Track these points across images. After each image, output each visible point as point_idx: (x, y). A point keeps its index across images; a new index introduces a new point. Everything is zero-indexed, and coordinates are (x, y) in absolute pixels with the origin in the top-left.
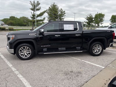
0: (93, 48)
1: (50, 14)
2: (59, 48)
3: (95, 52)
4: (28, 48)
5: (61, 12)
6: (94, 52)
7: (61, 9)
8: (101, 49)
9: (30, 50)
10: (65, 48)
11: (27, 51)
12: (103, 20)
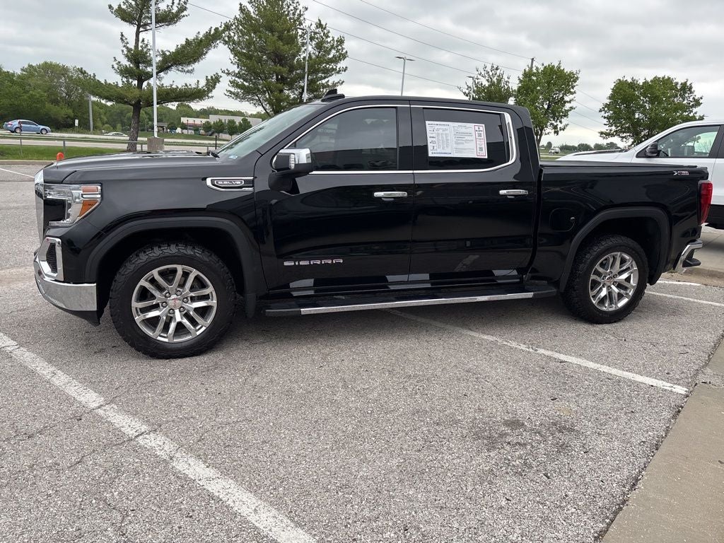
0: (593, 277)
1: (249, 57)
2: (390, 278)
3: (602, 301)
4: (194, 273)
5: (319, 46)
6: (594, 297)
7: (320, 25)
8: (633, 282)
9: (210, 290)
10: (426, 276)
11: (185, 299)
12: (567, 106)
